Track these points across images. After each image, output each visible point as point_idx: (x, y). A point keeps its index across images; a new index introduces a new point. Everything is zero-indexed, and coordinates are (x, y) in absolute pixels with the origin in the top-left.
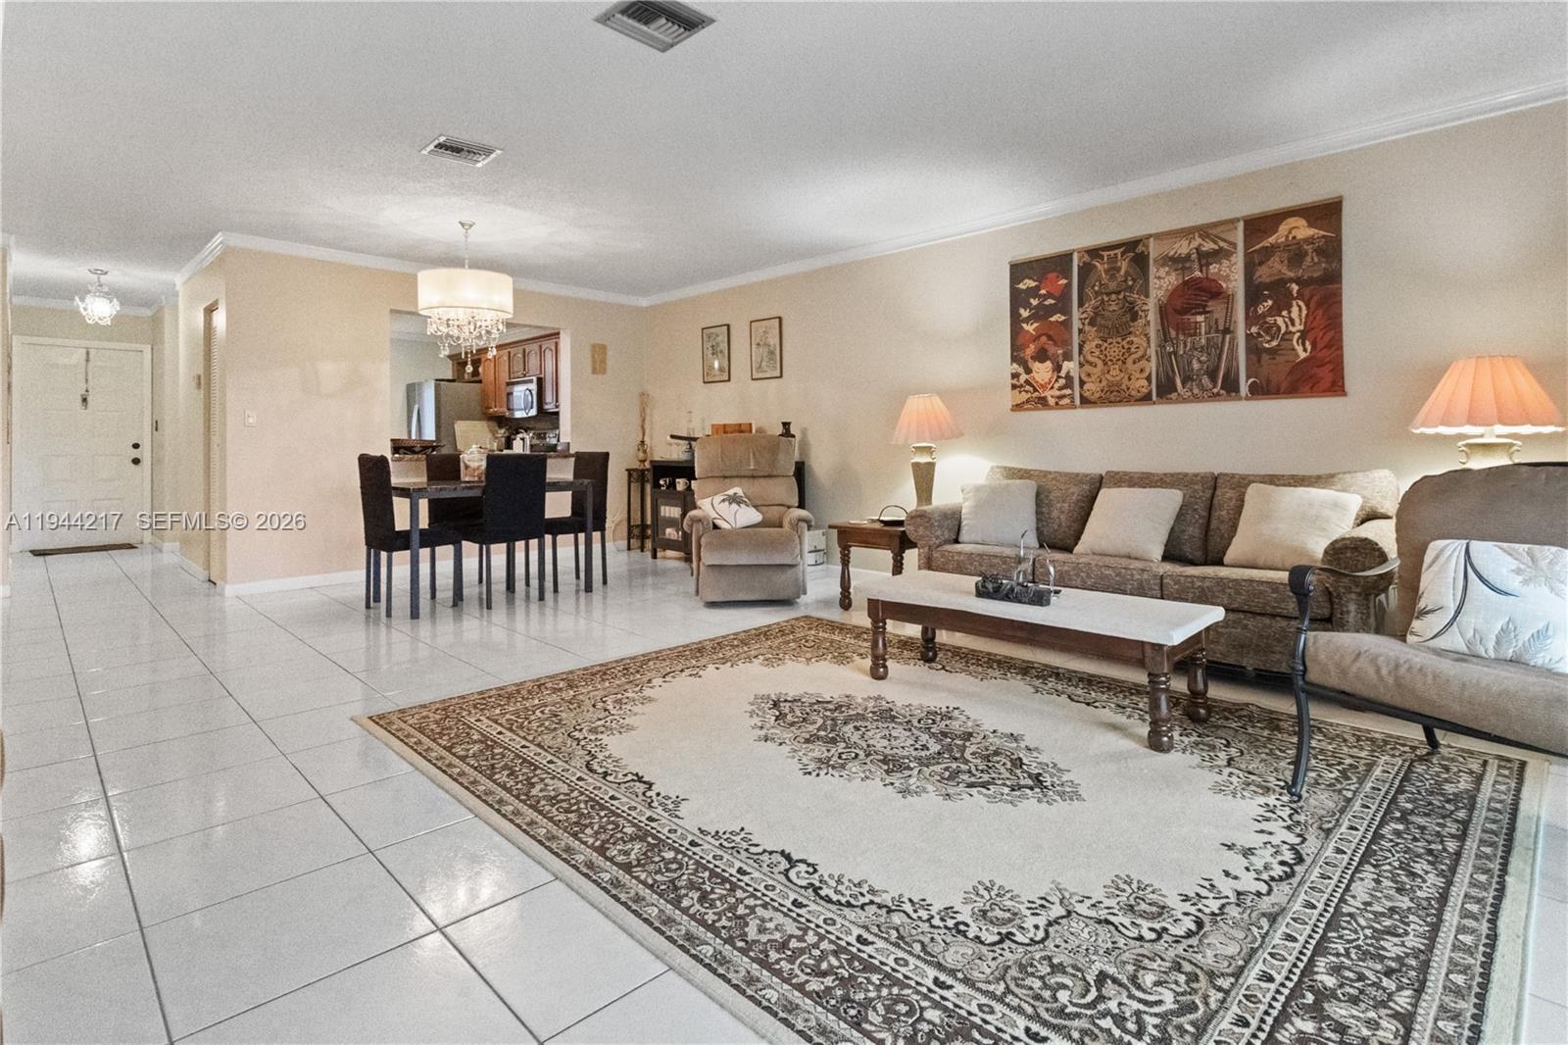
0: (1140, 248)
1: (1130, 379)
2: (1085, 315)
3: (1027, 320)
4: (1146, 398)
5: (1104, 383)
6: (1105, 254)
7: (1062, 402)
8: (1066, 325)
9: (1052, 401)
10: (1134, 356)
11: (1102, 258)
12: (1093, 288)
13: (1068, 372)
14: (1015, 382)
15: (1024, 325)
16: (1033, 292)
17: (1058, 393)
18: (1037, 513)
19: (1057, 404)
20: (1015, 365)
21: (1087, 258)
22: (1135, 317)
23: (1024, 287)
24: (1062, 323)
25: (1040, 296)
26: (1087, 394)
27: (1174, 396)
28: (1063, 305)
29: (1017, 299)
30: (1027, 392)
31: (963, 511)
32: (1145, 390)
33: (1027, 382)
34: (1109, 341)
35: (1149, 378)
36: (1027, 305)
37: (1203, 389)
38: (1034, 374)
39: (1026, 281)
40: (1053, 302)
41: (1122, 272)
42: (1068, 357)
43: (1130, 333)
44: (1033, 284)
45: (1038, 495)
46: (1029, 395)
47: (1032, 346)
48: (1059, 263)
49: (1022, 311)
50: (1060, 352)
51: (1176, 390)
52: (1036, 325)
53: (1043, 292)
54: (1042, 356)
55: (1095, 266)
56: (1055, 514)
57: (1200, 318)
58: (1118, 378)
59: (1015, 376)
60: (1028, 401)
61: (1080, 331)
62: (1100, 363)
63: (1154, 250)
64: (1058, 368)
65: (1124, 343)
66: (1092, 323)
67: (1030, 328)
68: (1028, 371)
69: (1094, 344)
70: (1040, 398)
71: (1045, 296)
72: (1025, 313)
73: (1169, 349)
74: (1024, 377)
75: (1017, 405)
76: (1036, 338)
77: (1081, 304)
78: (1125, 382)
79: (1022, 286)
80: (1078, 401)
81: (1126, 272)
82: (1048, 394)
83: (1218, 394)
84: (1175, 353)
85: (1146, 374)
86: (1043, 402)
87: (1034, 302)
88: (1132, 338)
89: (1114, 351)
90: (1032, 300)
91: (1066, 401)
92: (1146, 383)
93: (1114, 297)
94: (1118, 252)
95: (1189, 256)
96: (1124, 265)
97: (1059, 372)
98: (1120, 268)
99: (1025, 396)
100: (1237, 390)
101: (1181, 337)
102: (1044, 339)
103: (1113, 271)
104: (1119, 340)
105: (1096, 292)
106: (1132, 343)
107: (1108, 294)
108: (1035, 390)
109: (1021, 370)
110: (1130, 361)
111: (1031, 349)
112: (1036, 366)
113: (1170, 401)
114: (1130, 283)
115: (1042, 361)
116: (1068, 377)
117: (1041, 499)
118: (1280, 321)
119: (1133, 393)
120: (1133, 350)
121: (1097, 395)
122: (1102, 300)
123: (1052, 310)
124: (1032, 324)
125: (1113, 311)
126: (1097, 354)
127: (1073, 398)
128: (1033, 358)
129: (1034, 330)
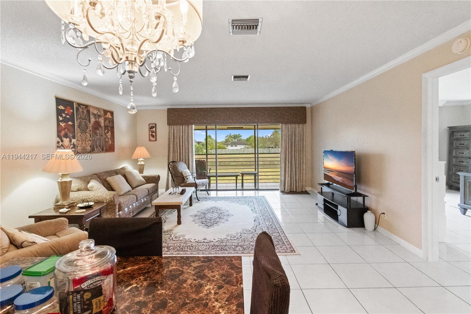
0: (88, 108)
2: (78, 124)
3: (61, 121)
4: (90, 152)
5: (82, 147)
6: (82, 106)
10: (87, 140)
12: (79, 116)
13: (74, 143)
14: (58, 145)
15: (61, 123)
16: (63, 111)
20: (58, 139)
21: (77, 106)
22: (87, 128)
23: (61, 108)
25: (65, 114)
26: (78, 150)
27: (94, 151)
28: (72, 119)
29: (59, 112)
33: (62, 145)
34: (83, 134)
36: (62, 116)
37: (99, 150)
38: (64, 142)
39: (61, 106)
40: (69, 117)
41: (85, 114)
42: (73, 137)
43: (86, 133)
44: (63, 108)
47: (63, 132)
48: (70, 104)
49: (60, 117)
50: (71, 135)
51: (95, 150)
52: (64, 124)
53: (66, 112)
54: (66, 136)
55: (79, 109)
57: (98, 131)
58: (85, 145)
59: (58, 142)
61: (77, 129)
62: (81, 140)
63: (91, 110)
64: (71, 141)
66: (79, 128)
67: (62, 124)
68: (62, 141)
69: (79, 134)
71: (67, 114)
72: (61, 119)
73: (94, 139)
74: (61, 143)
76: (65, 129)
77: (77, 121)
78: (86, 147)
79: (59, 107)
83: (101, 151)
84: (94, 140)
85: (90, 145)
87: (64, 115)
88: (87, 134)
89: (84, 137)
90: (63, 114)
92: (90, 148)
94: (84, 107)
95: (96, 114)
96: (85, 111)
97: (71, 143)
100: (103, 150)
101: (95, 136)
103: (83, 112)
104: (85, 134)
105: (79, 118)
106: (87, 135)
107: (82, 119)
109: (60, 141)
111: (63, 133)
112: (64, 139)
114: (86, 117)
115: (66, 138)
116: (74, 145)
118: (108, 135)
119: (88, 150)
120: (87, 138)
121: (80, 151)
122: (81, 121)
123: (69, 120)
124: (63, 123)
125: (83, 125)
126: (80, 137)
127: (75, 152)
128: (63, 136)
129: (64, 126)
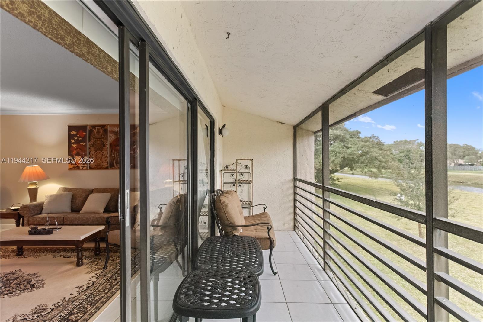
0: (105, 128)
1: (103, 162)
2: (91, 144)
3: (73, 143)
4: (107, 168)
5: (96, 163)
6: (96, 128)
7: (84, 168)
8: (85, 146)
9: (81, 168)
10: (104, 156)
11: (95, 128)
12: (93, 136)
16: (75, 135)
17: (83, 165)
18: (71, 202)
19: (82, 168)
20: (69, 156)
21: (91, 128)
22: (104, 146)
23: (73, 133)
24: (84, 145)
25: (77, 137)
26: (91, 166)
28: (84, 140)
29: (70, 137)
30: (73, 165)
31: (45, 204)
32: (106, 166)
34: (97, 152)
35: (107, 163)
36: (74, 139)
39: (73, 132)
40: (81, 139)
41: (101, 133)
42: (86, 155)
43: (103, 150)
44: (75, 133)
45: (73, 196)
46: (74, 166)
47: (75, 151)
48: (83, 128)
49: (72, 140)
50: (83, 154)
52: (76, 145)
53: (78, 136)
54: (78, 154)
55: (93, 131)
56: (77, 201)
58: (100, 162)
60: (74, 167)
61: (89, 148)
62: (95, 157)
63: (109, 129)
65: (101, 153)
66: (93, 146)
67: (74, 146)
69: (93, 152)
70: (77, 167)
71: (79, 137)
72: (73, 141)
73: (113, 155)
75: (70, 169)
76: (76, 149)
77: (89, 141)
78: (102, 163)
80: (89, 168)
81: (102, 133)
82: (80, 165)
84: (114, 156)
85: (107, 162)
86: (78, 168)
87: (76, 138)
89: (99, 155)
90: (75, 138)
91: (85, 168)
92: (107, 164)
93: (99, 140)
94: (100, 127)
95: (117, 132)
96: (101, 132)
98: (100, 132)
99: (72, 166)
102: (79, 149)
103: (98, 132)
104: (100, 152)
105: (94, 138)
106: (103, 153)
107: (97, 139)
108: (76, 164)
110: (103, 158)
113: (113, 169)
114: (103, 137)
115: (78, 156)
117: (73, 198)
119: (104, 166)
120: (104, 155)
121: (94, 167)
122: (95, 140)
123: (81, 141)
124: (75, 145)
125: (98, 144)
126: (94, 155)
127: (87, 167)
128: (75, 155)
129: (76, 146)
